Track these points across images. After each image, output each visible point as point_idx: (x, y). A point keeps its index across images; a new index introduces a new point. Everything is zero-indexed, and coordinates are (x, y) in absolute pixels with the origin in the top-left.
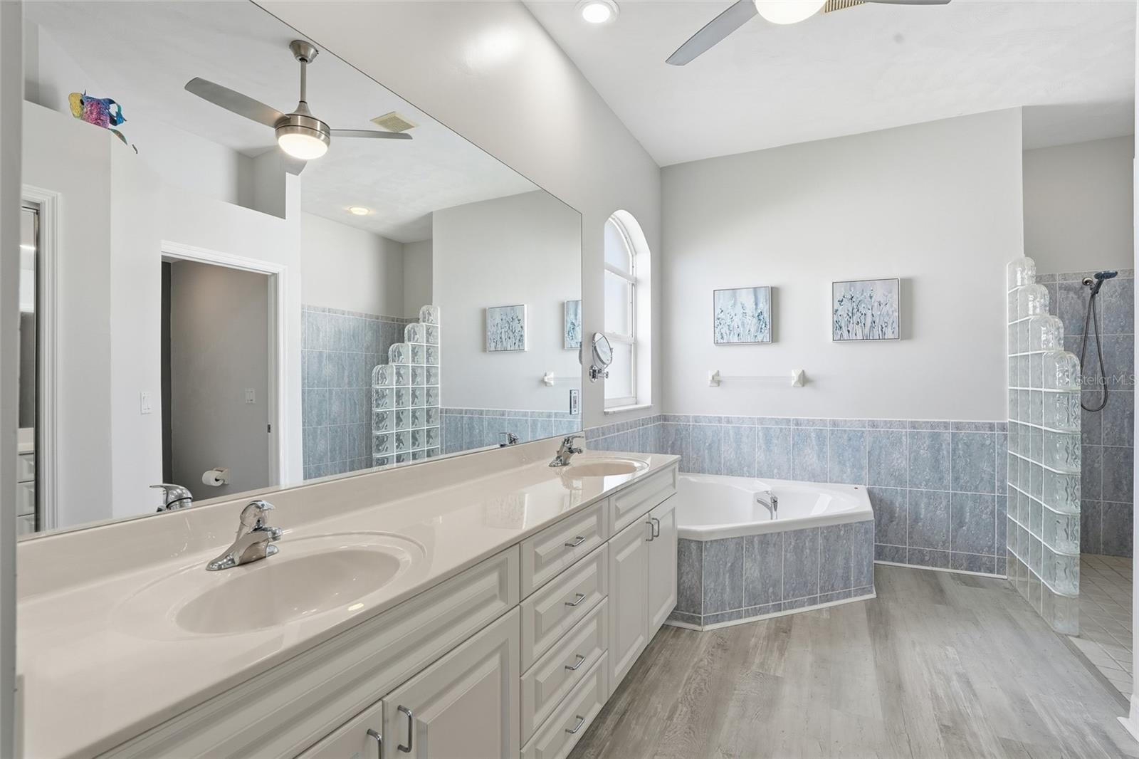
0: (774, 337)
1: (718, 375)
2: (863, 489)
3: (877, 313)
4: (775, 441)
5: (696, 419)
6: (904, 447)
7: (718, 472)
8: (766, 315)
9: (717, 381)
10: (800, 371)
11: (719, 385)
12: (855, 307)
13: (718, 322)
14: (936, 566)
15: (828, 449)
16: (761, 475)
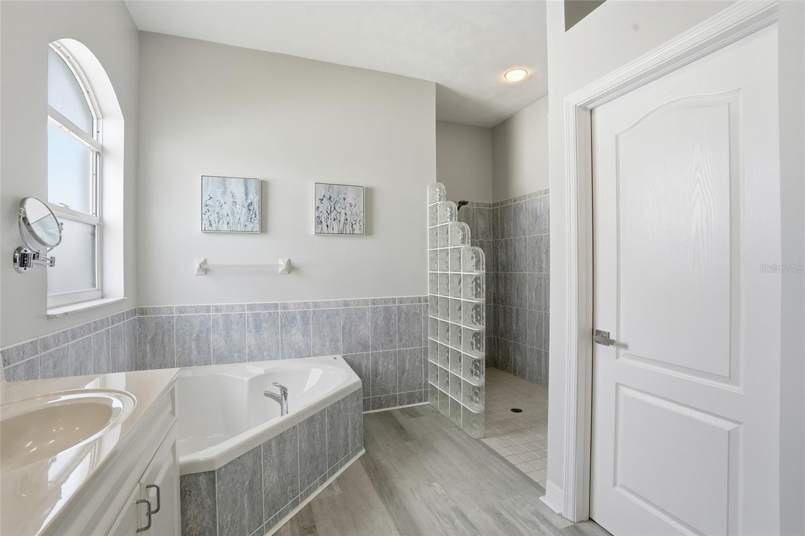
0: (264, 228)
1: (206, 264)
2: (340, 357)
3: (349, 213)
4: (264, 325)
5: (181, 310)
6: (368, 320)
7: (207, 362)
8: (256, 206)
9: (205, 269)
10: (287, 260)
11: (206, 274)
12: (333, 206)
13: (205, 208)
14: (390, 407)
15: (311, 328)
16: (252, 358)
